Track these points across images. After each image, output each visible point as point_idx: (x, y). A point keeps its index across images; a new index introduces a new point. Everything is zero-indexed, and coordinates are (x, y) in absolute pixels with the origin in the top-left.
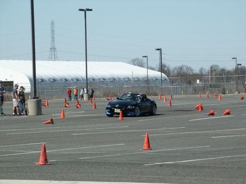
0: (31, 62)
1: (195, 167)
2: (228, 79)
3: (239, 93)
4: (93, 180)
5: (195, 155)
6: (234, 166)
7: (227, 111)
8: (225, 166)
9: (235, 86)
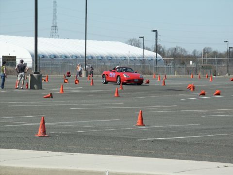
0: (33, 39)
1: (185, 143)
2: (220, 61)
3: (229, 75)
4: (88, 152)
5: (185, 132)
6: (222, 144)
7: (218, 91)
8: (214, 143)
9: (226, 68)
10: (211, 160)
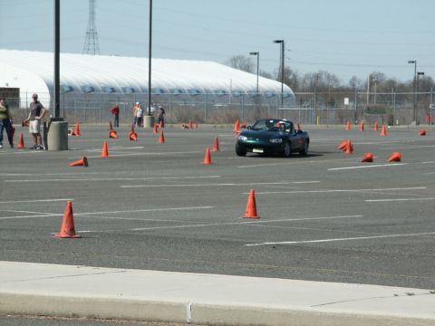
0: (52, 55)
1: (335, 251)
2: (400, 99)
3: (418, 124)
4: (153, 268)
5: (334, 230)
6: (403, 253)
7: (396, 155)
8: (388, 252)
9: (411, 111)
10: (383, 282)
